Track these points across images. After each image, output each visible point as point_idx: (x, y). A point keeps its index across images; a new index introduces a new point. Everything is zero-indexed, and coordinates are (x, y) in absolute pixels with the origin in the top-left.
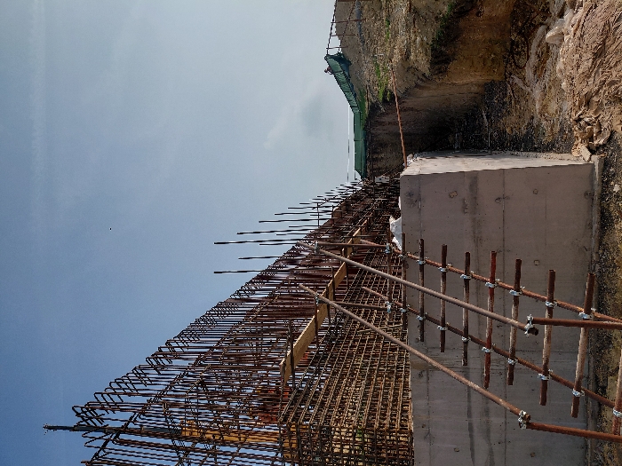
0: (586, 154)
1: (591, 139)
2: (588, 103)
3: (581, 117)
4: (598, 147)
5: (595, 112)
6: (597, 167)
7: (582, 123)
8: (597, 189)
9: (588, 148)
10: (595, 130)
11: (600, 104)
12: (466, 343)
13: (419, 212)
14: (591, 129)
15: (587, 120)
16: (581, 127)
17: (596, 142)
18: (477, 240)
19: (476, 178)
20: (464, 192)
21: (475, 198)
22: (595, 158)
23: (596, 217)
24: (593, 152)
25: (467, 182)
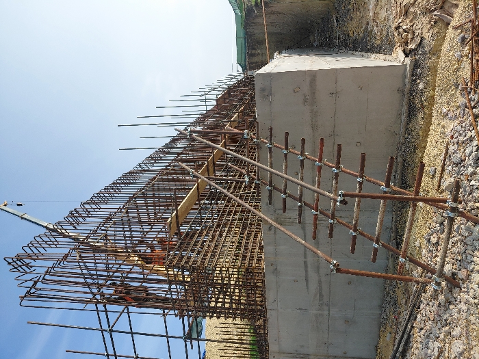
0: (401, 56)
1: (406, 43)
2: (406, 13)
3: (401, 25)
4: (411, 50)
5: (411, 21)
6: (408, 68)
7: (401, 30)
8: (408, 86)
9: (404, 51)
10: (410, 36)
11: (415, 14)
12: (301, 207)
13: (270, 105)
14: (407, 35)
15: (404, 27)
16: (399, 34)
17: (409, 47)
18: (314, 127)
19: (315, 76)
20: (306, 88)
21: (314, 93)
22: (408, 61)
23: (405, 109)
24: (407, 55)
25: (308, 79)
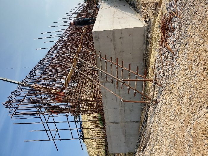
0: (144, 23)
2: (145, 6)
5: (147, 10)
6: (146, 28)
8: (146, 34)
13: (99, 42)
14: (146, 15)
15: (145, 12)
16: (143, 14)
17: (146, 20)
19: (114, 32)
20: (111, 36)
21: (114, 38)
22: (146, 25)
25: (112, 33)
